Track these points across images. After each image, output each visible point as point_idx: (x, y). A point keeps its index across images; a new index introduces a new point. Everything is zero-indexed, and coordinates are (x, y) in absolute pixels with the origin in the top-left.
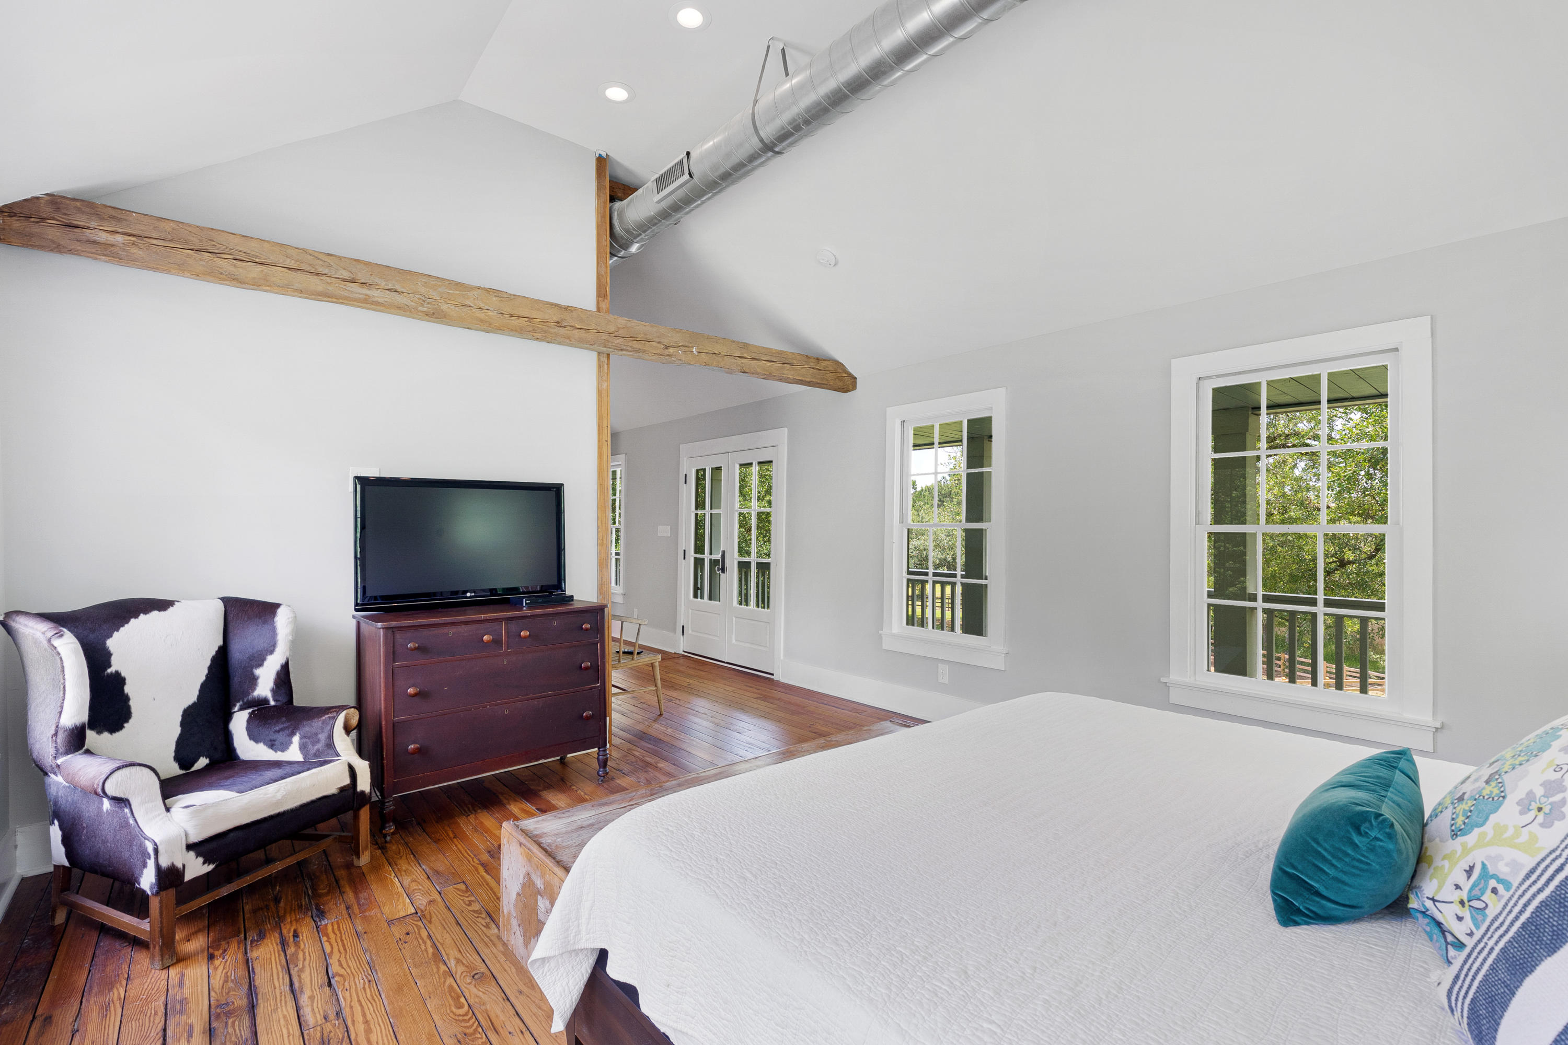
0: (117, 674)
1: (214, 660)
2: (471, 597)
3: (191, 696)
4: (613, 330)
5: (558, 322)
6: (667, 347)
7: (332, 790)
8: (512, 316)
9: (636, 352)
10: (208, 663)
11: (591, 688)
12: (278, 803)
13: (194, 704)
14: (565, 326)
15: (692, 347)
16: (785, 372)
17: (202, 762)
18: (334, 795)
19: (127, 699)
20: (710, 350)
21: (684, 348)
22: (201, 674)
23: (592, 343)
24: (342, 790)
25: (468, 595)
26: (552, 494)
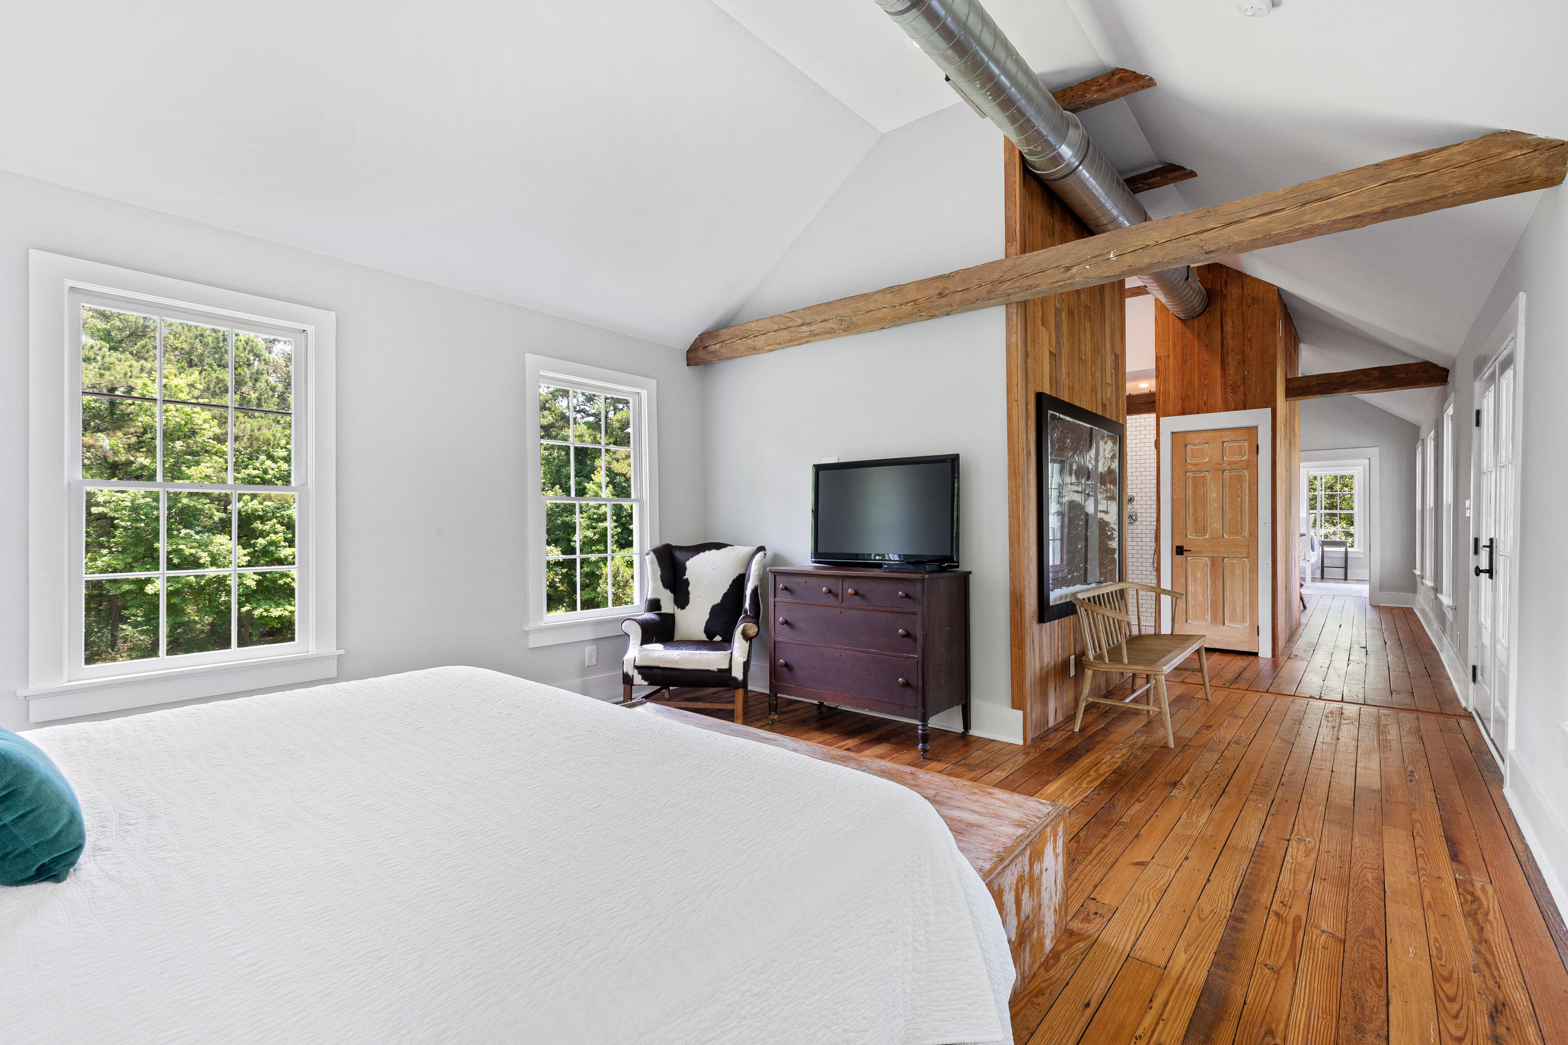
0: (687, 580)
1: (734, 581)
2: (879, 560)
3: (717, 600)
4: (998, 277)
5: (940, 294)
6: (1068, 269)
7: (714, 668)
8: (901, 305)
9: (1027, 290)
10: (730, 582)
11: (909, 658)
12: (675, 662)
13: (718, 604)
14: (947, 295)
15: (1109, 252)
16: (1307, 217)
17: (718, 638)
18: (714, 671)
19: (688, 593)
20: (1139, 244)
21: (1095, 259)
22: (725, 588)
23: (974, 300)
24: (720, 671)
25: (877, 558)
26: (948, 466)
